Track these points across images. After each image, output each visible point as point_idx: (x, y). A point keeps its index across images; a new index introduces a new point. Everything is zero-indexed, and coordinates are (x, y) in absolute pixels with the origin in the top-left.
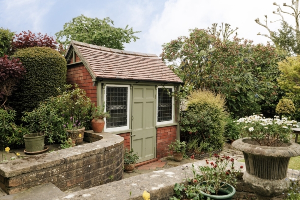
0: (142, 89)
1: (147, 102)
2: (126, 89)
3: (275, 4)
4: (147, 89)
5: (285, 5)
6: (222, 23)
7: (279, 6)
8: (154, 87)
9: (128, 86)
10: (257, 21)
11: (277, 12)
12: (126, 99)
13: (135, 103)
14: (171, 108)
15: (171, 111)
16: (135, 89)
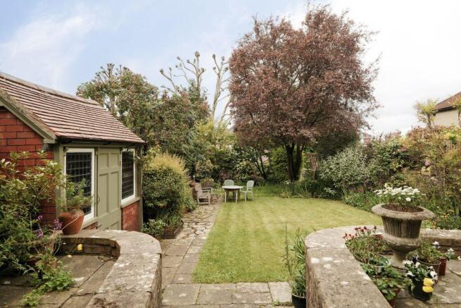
0: (107, 154)
1: (112, 173)
2: (89, 155)
3: (178, 58)
4: (112, 154)
5: (188, 62)
6: (121, 66)
7: (182, 61)
8: (118, 151)
9: (92, 151)
10: (162, 71)
11: (179, 66)
12: (89, 170)
13: (100, 175)
14: (132, 177)
15: (132, 182)
16: (101, 154)
